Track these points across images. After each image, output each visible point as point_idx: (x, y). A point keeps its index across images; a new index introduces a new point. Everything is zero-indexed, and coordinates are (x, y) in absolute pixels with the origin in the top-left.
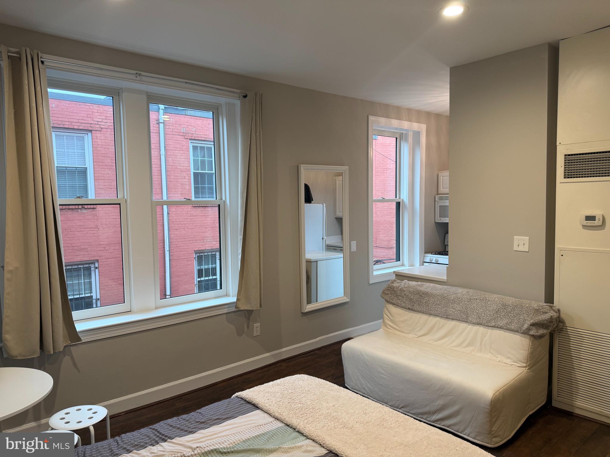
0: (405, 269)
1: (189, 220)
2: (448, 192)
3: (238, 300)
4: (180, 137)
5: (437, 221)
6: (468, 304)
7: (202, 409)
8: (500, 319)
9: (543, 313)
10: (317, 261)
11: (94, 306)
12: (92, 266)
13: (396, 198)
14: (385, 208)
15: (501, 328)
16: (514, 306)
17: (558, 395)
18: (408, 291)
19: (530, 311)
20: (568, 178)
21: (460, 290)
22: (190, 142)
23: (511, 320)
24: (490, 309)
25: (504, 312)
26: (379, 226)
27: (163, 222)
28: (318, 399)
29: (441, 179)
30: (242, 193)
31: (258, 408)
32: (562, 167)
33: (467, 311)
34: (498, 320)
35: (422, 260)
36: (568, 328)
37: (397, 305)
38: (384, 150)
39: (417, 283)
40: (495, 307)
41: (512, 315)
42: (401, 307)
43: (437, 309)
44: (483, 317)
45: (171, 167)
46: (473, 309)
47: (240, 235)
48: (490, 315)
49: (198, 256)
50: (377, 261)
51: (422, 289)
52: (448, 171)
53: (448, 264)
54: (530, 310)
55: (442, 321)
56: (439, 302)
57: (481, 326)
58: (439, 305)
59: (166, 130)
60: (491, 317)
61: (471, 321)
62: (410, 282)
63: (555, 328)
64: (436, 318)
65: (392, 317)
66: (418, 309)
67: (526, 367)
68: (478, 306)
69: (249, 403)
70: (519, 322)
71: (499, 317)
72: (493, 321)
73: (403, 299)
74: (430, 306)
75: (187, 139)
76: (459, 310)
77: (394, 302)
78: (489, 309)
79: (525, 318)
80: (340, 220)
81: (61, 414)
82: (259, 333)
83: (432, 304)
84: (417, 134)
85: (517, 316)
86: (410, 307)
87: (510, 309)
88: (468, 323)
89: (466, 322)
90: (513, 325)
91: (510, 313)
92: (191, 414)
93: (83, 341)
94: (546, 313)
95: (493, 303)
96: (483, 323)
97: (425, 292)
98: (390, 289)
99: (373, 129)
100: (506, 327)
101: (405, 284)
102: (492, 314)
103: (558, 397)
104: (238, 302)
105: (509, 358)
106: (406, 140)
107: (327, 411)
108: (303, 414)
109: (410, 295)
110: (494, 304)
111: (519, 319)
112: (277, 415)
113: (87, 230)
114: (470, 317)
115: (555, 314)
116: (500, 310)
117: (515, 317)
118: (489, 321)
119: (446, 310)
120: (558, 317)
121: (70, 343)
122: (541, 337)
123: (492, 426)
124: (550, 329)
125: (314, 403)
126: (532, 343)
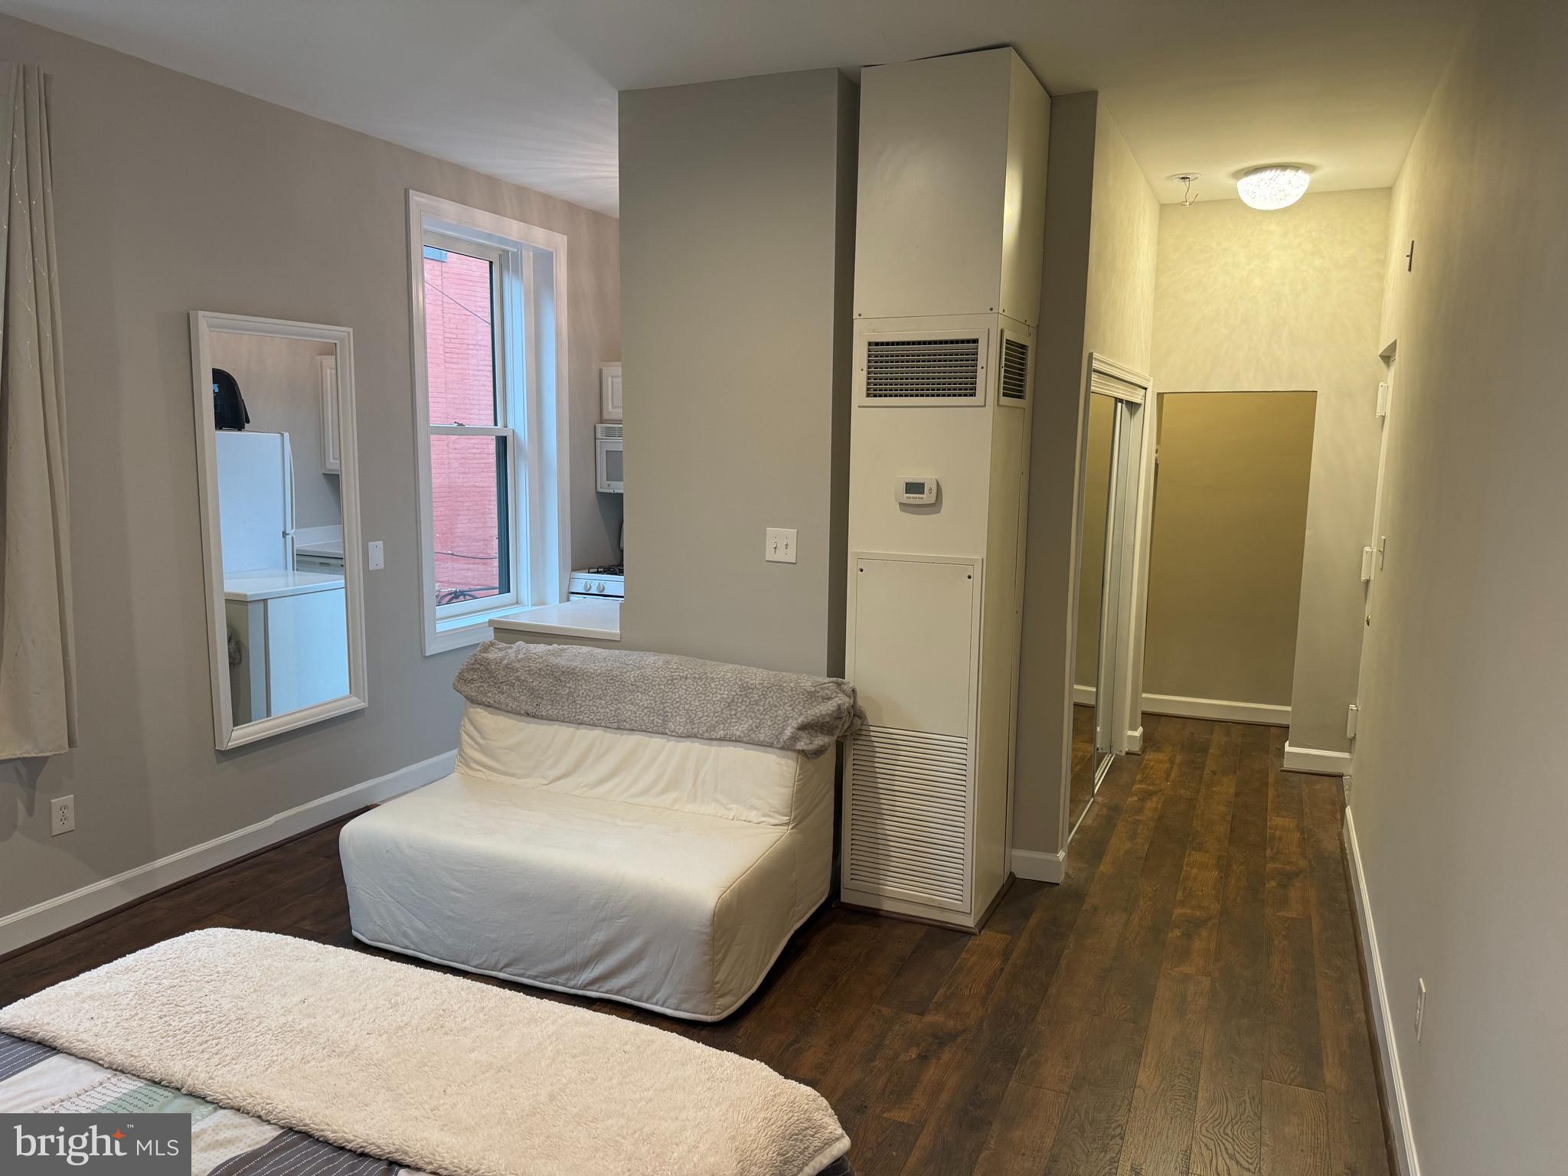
0: (522, 612)
2: (621, 417)
5: (600, 490)
6: (667, 690)
8: (735, 720)
9: (823, 698)
10: (265, 601)
13: (496, 424)
14: (474, 451)
15: (737, 741)
16: (765, 687)
17: (853, 877)
18: (526, 669)
19: (797, 697)
20: (875, 396)
21: (651, 659)
23: (758, 721)
24: (714, 699)
25: (744, 703)
26: (459, 499)
28: (255, 991)
29: (607, 382)
31: (55, 1049)
32: (862, 370)
33: (665, 707)
34: (730, 723)
35: (565, 590)
36: (872, 728)
37: (497, 708)
38: (465, 292)
39: (548, 647)
40: (726, 692)
42: (508, 712)
43: (595, 709)
44: (700, 718)
46: (677, 702)
48: (715, 712)
50: (456, 592)
51: (562, 662)
52: (620, 363)
53: (623, 595)
54: (798, 695)
55: (606, 737)
56: (600, 692)
57: (696, 739)
58: (601, 699)
60: (716, 717)
61: (673, 732)
62: (532, 646)
63: (845, 731)
64: (592, 732)
65: (484, 738)
66: (550, 712)
67: (787, 824)
68: (689, 694)
69: (23, 1040)
70: (775, 723)
71: (734, 717)
72: (722, 726)
73: (512, 689)
74: (580, 702)
76: (646, 705)
77: (489, 700)
78: (712, 700)
79: (787, 713)
80: (333, 480)
82: (70, 825)
83: (585, 697)
84: (544, 259)
85: (771, 709)
86: (530, 709)
87: (756, 696)
88: (665, 736)
89: (662, 733)
90: (762, 732)
91: (758, 705)
94: (829, 699)
95: (722, 685)
96: (701, 732)
97: (567, 668)
98: (478, 666)
99: (424, 230)
100: (748, 738)
101: (518, 652)
102: (719, 709)
103: (853, 881)
105: (753, 808)
106: (518, 272)
107: (282, 1020)
108: (207, 1041)
109: (531, 680)
110: (722, 688)
111: (777, 716)
112: (120, 1059)
114: (670, 721)
115: (847, 699)
116: (736, 700)
117: (766, 714)
118: (712, 728)
119: (616, 710)
120: (852, 706)
122: (819, 752)
123: (714, 972)
124: (837, 733)
125: (244, 1004)
126: (801, 769)
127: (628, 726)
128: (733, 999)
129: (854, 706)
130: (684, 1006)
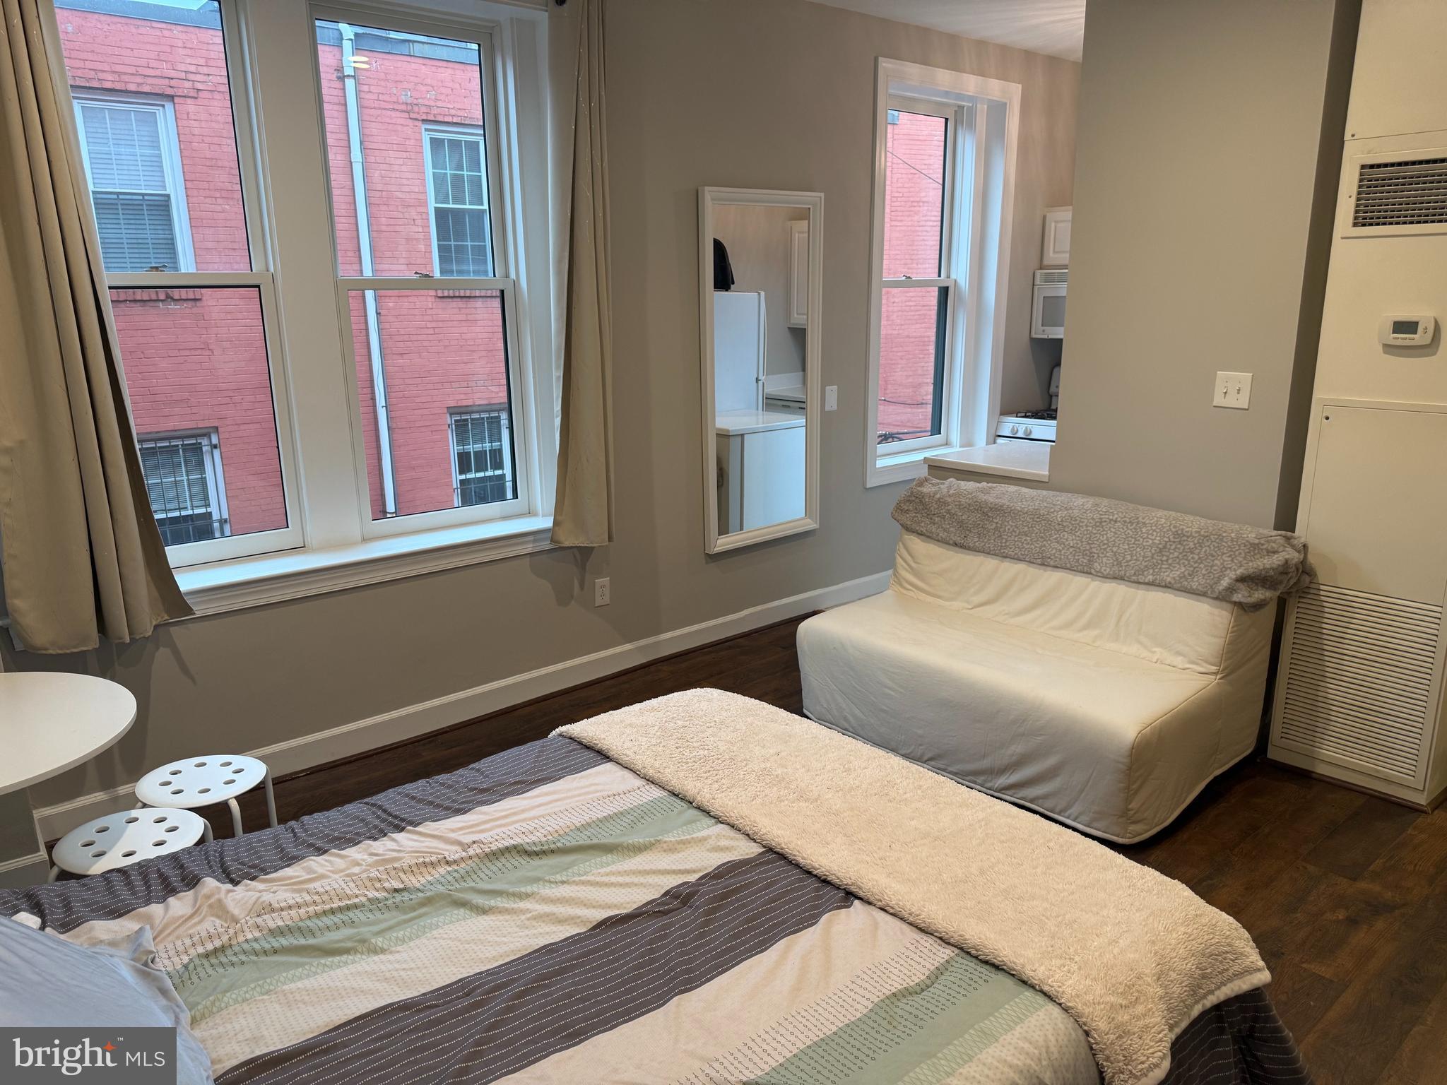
0: (952, 453)
1: (431, 331)
2: (1067, 262)
3: (555, 523)
4: (398, 114)
5: (1034, 336)
6: (1095, 532)
7: (482, 761)
8: (1167, 566)
9: (1268, 552)
10: (742, 435)
11: (217, 534)
12: (205, 441)
13: (939, 276)
14: (911, 304)
15: (1167, 586)
16: (1203, 536)
17: (1283, 735)
18: (957, 503)
19: (1237, 548)
20: (1364, 225)
21: (1078, 501)
22: (423, 130)
23: (1192, 569)
24: (1144, 544)
25: (1177, 550)
26: (894, 349)
27: (367, 335)
28: (742, 740)
29: (1051, 227)
30: (559, 261)
31: (608, 758)
32: (1350, 197)
33: (1091, 548)
34: (1160, 568)
35: (993, 432)
36: (1322, 587)
37: (928, 537)
38: (913, 152)
39: (978, 485)
40: (1158, 538)
41: (1196, 557)
42: (938, 541)
43: (1020, 544)
44: (1127, 562)
45: (378, 194)
46: (1104, 544)
47: (557, 368)
48: (1144, 557)
49: (456, 421)
50: (885, 435)
51: (991, 499)
52: (1071, 207)
53: (1054, 439)
54: (1239, 546)
55: (1033, 571)
56: (1026, 529)
57: (1122, 582)
58: (1027, 535)
59: (363, 95)
60: (1146, 562)
61: (1098, 572)
62: (962, 483)
63: (1291, 588)
64: (1017, 566)
65: (915, 562)
66: (977, 544)
67: (1216, 674)
68: (1118, 537)
69: (588, 747)
70: (1210, 572)
71: (1165, 563)
72: (1151, 571)
73: (942, 520)
74: (1006, 537)
75: (416, 119)
76: (1071, 545)
77: (921, 529)
78: (1142, 544)
79: (1226, 563)
80: (799, 335)
81: (163, 772)
82: (607, 600)
83: (1011, 533)
84: (998, 110)
85: (1207, 558)
86: (958, 540)
87: (1191, 544)
88: (1091, 576)
89: (1087, 573)
90: (1195, 579)
91: (1192, 553)
92: (457, 772)
93: (198, 614)
94: (1275, 552)
95: (1154, 531)
96: (1127, 575)
97: (996, 505)
98: (914, 498)
99: (889, 95)
100: (1179, 585)
101: (949, 488)
102: (1150, 554)
103: (1282, 739)
104: (557, 528)
105: (1179, 653)
106: (971, 126)
107: (763, 766)
108: (709, 771)
109: (960, 514)
110: (1155, 533)
111: (1212, 566)
112: (651, 772)
113: (183, 353)
114: (1096, 562)
115: (1296, 555)
116: (1168, 547)
117: (1201, 563)
118: (1141, 571)
119: (1041, 547)
120: (1302, 562)
121: (167, 617)
122: (1258, 606)
123: (1128, 800)
124: (1281, 589)
125: (735, 749)
126: (1235, 621)
127: (1052, 563)
128: (1145, 827)
129: (1304, 562)
130: (1095, 824)
